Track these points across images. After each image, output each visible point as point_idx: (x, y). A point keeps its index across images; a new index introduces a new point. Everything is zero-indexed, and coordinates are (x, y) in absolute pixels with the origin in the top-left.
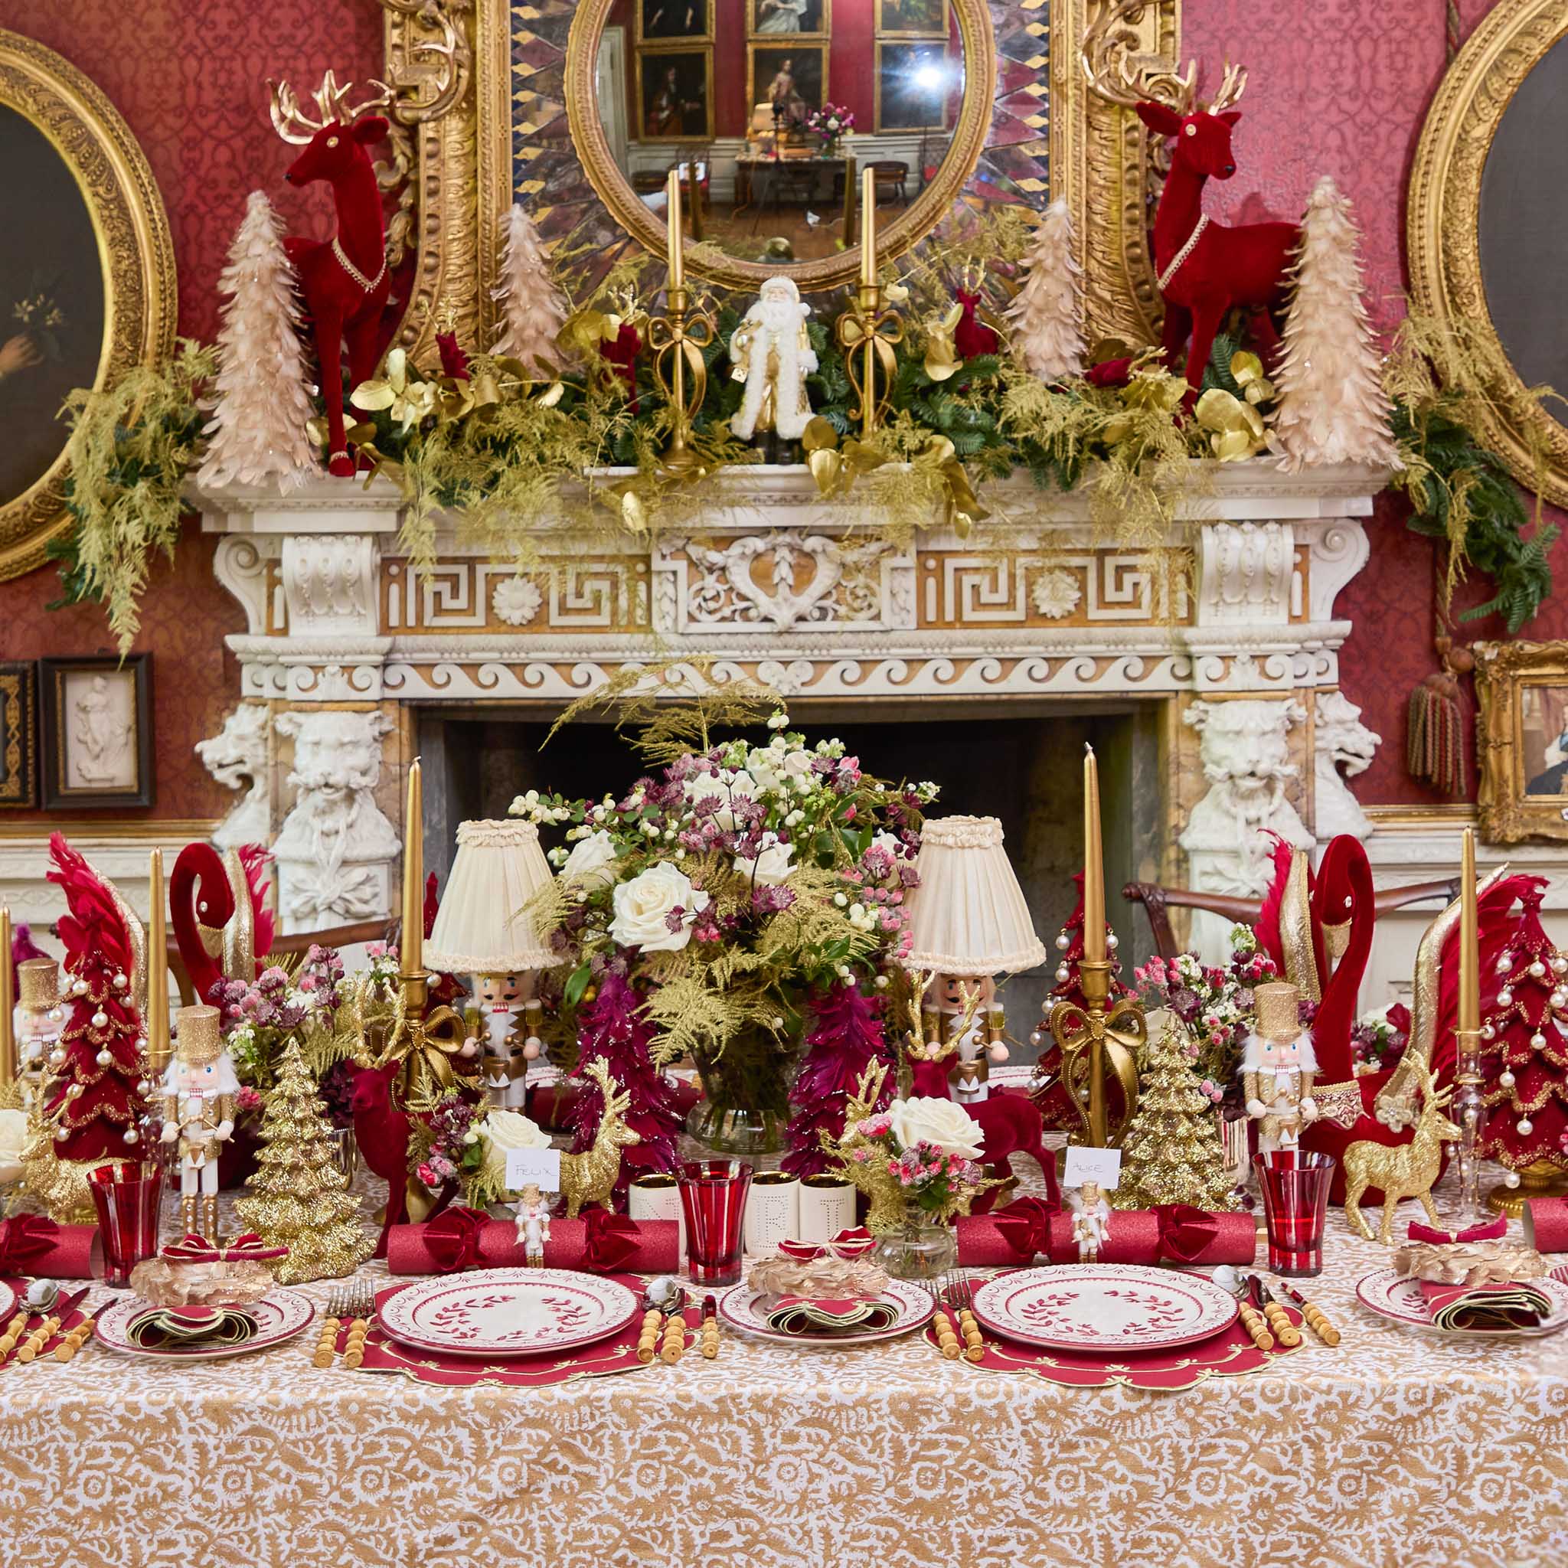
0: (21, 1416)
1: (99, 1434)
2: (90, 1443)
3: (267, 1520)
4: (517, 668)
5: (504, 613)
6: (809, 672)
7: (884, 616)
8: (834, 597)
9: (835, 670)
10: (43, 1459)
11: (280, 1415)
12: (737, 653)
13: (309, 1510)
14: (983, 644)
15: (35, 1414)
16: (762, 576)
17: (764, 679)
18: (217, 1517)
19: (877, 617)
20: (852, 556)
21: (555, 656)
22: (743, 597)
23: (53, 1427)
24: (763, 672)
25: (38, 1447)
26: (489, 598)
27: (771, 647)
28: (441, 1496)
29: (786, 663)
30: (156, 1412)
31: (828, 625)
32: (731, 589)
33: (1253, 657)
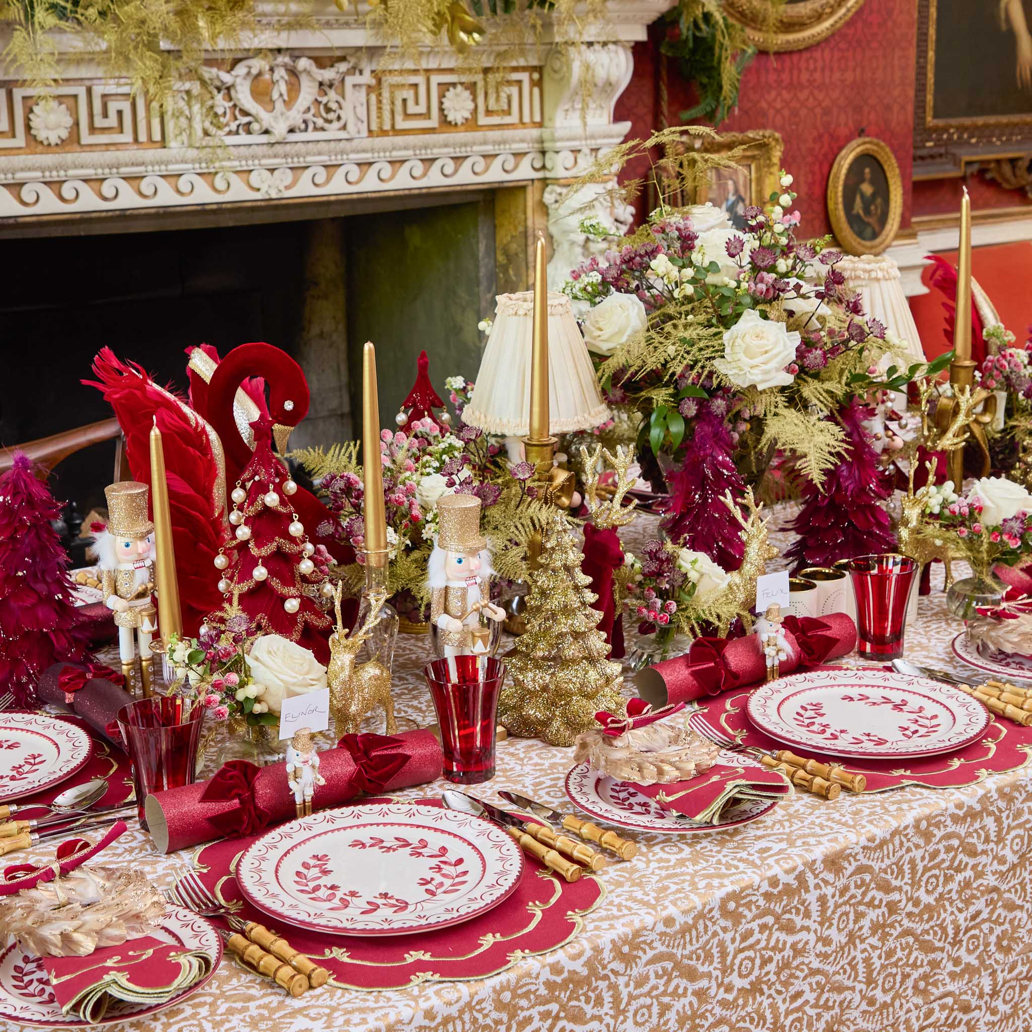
0: (691, 922)
1: (750, 916)
2: (742, 928)
3: (863, 946)
4: (55, 185)
5: (42, 135)
6: (289, 176)
7: (350, 127)
8: (313, 111)
9: (307, 175)
10: (709, 957)
11: (875, 849)
12: (236, 163)
13: (892, 926)
14: (414, 148)
15: (701, 916)
16: (261, 93)
17: (256, 185)
18: (832, 959)
19: (344, 127)
20: (328, 74)
21: (89, 172)
22: (245, 113)
23: (714, 923)
24: (254, 179)
25: (703, 948)
26: (27, 120)
27: (264, 157)
28: (976, 878)
29: (272, 171)
30: (790, 879)
31: (311, 135)
32: (235, 106)
33: (592, 150)
